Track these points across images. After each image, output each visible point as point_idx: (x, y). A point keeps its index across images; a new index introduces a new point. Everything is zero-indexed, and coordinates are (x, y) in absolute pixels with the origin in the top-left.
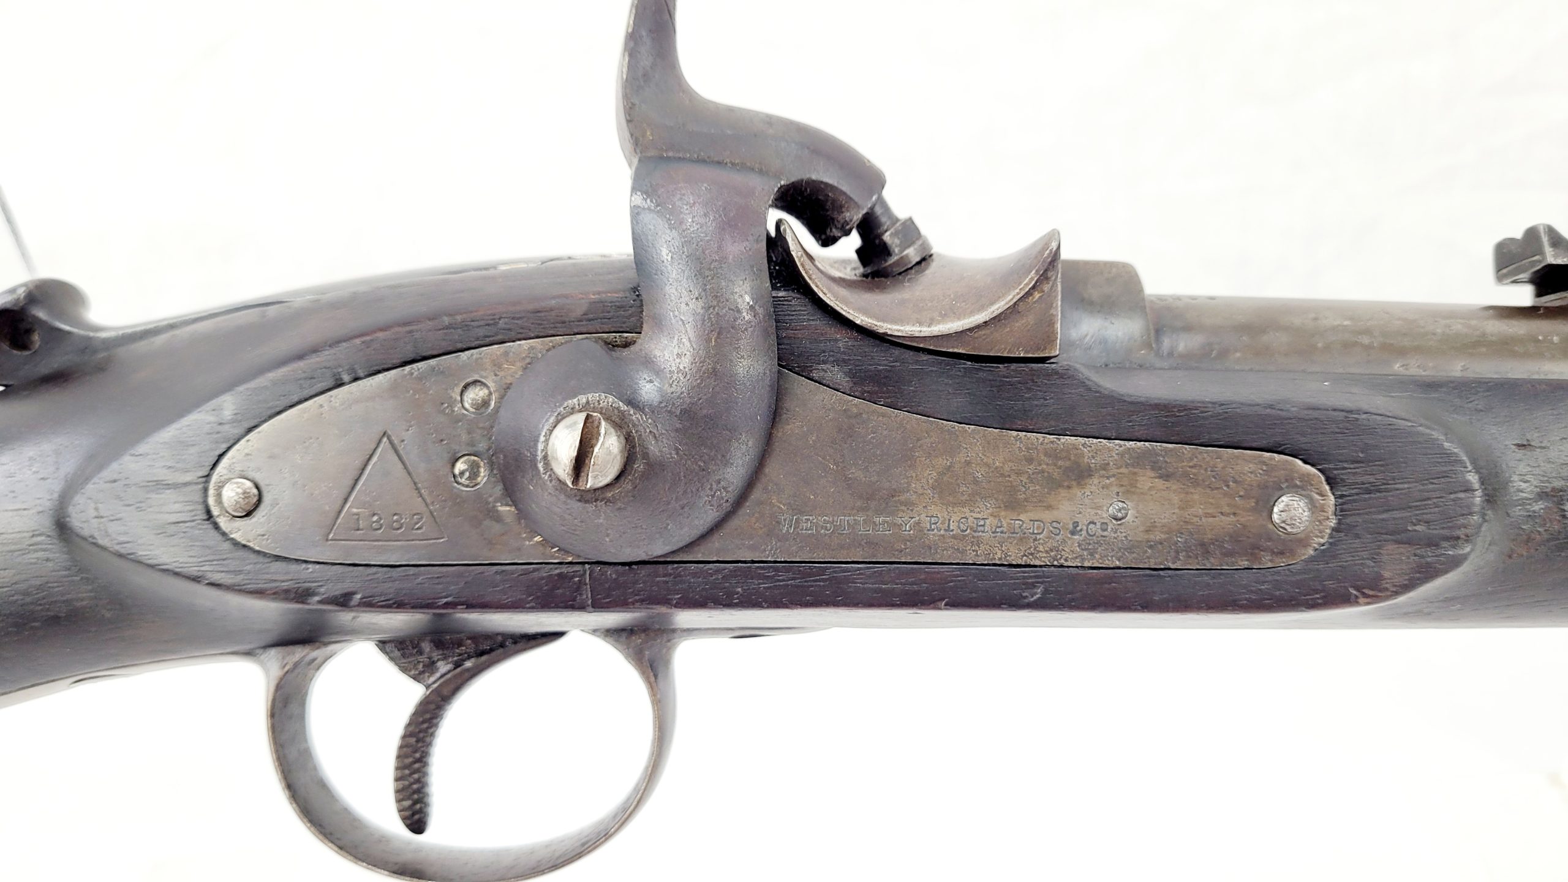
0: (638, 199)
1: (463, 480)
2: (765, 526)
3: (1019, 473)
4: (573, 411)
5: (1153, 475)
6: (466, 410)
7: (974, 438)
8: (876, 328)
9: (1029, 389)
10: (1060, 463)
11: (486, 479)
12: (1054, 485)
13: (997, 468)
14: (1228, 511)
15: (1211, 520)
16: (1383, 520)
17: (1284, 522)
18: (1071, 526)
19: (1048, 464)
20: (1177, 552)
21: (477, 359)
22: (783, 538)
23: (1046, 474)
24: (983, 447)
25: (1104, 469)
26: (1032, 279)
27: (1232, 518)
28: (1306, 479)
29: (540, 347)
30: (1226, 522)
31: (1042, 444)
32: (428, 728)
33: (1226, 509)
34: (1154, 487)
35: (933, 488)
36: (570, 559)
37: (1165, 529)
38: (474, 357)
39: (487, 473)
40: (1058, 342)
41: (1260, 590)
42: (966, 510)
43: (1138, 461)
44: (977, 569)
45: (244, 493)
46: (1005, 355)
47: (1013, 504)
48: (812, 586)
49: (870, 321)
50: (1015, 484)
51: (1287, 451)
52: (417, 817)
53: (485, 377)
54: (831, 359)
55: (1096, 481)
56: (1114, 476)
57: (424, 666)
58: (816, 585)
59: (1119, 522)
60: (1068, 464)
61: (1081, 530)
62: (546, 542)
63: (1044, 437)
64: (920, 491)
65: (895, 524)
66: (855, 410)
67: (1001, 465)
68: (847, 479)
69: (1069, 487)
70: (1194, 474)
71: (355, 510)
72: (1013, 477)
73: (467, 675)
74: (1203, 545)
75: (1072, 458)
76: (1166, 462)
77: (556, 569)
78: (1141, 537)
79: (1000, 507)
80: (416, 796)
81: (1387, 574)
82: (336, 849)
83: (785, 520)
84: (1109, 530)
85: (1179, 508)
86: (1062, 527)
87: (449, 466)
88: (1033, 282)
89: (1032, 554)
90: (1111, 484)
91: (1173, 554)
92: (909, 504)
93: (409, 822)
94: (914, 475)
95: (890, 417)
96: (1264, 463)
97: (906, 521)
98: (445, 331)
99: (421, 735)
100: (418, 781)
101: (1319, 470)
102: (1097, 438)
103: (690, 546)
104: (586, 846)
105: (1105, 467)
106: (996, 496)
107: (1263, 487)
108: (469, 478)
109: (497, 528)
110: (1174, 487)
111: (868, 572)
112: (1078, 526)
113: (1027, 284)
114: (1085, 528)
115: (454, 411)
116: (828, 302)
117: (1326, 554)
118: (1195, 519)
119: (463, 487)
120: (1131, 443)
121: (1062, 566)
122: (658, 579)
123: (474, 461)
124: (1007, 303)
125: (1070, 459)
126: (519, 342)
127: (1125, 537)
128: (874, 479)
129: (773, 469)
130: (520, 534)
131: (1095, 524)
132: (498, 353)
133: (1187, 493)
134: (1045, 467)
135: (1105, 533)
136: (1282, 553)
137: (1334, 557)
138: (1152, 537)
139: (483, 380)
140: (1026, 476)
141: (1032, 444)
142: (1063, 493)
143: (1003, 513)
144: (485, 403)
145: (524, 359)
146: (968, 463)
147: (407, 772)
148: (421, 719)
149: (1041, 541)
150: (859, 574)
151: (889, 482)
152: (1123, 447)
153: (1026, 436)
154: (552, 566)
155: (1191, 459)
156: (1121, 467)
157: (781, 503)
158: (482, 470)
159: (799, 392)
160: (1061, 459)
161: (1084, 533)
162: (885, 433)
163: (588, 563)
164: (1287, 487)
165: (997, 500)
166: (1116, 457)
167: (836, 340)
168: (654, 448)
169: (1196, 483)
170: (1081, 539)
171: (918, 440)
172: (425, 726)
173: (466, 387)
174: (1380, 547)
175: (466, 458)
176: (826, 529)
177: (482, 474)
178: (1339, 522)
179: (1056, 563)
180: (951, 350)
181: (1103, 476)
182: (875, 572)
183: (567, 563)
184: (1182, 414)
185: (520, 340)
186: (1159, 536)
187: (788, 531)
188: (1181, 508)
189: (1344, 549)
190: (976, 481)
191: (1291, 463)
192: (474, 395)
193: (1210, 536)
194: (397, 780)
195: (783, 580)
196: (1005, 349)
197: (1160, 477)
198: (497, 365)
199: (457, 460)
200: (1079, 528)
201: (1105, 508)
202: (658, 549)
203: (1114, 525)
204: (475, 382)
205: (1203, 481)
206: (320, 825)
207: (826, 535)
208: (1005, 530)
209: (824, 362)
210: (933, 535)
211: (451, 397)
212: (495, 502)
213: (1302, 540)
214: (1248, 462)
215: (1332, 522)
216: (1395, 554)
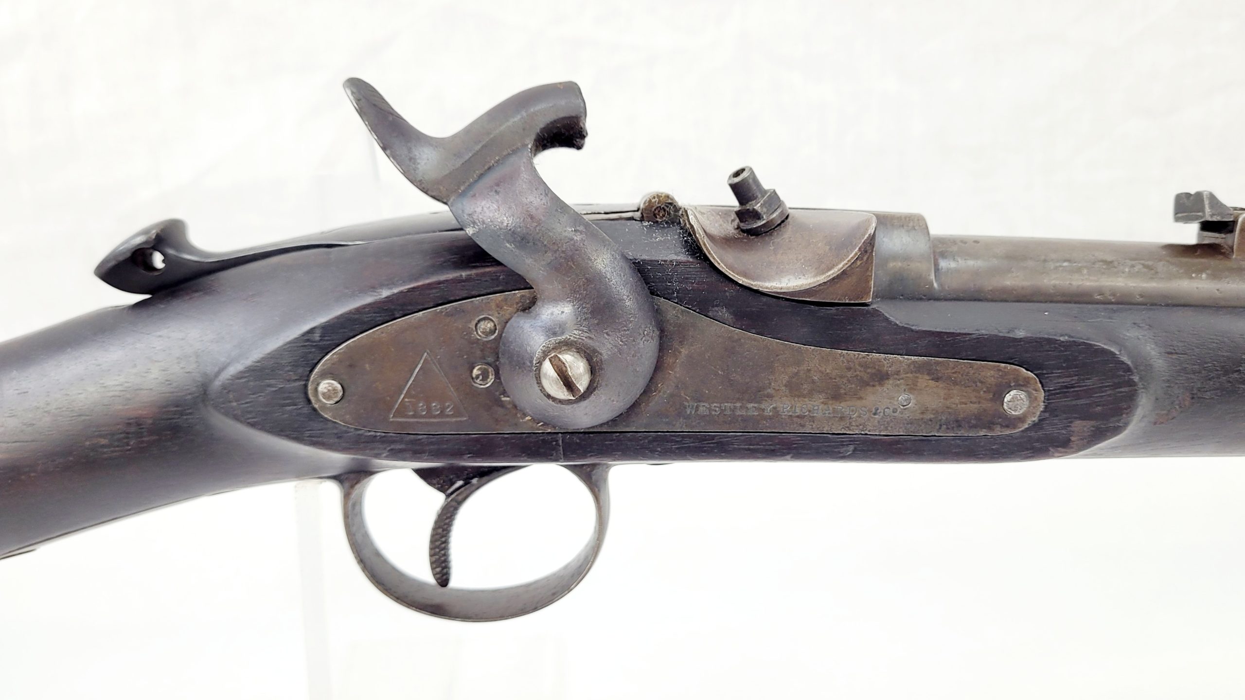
1: (478, 380)
2: (676, 410)
3: (841, 377)
5: (928, 378)
6: (480, 336)
7: (813, 355)
8: (751, 287)
9: (851, 324)
10: (869, 370)
11: (493, 380)
12: (865, 384)
13: (827, 373)
14: (975, 401)
15: (964, 406)
16: (1074, 405)
17: (1010, 409)
18: (874, 411)
19: (860, 371)
20: (941, 425)
21: (486, 303)
22: (688, 417)
23: (859, 378)
24: (819, 361)
25: (897, 375)
26: (856, 254)
27: (976, 406)
28: (1027, 381)
29: (528, 295)
30: (974, 408)
31: (857, 358)
32: (450, 522)
33: (974, 400)
34: (928, 385)
35: (786, 386)
36: (549, 431)
37: (934, 412)
38: (484, 301)
39: (493, 377)
40: (871, 293)
41: (992, 449)
42: (806, 400)
43: (920, 369)
44: (812, 436)
45: (334, 390)
46: (836, 301)
47: (837, 397)
48: (705, 447)
49: (749, 281)
50: (839, 383)
51: (1016, 363)
52: (445, 577)
53: (492, 315)
54: (721, 304)
55: (891, 382)
56: (902, 379)
57: (444, 482)
58: (709, 447)
59: (905, 407)
60: (874, 371)
61: (880, 412)
62: (533, 419)
63: (859, 354)
64: (777, 388)
65: (761, 409)
66: (736, 337)
67: (830, 372)
68: (730, 380)
69: (874, 386)
70: (955, 378)
71: (406, 400)
72: (838, 379)
73: (474, 488)
74: (957, 421)
75: (877, 368)
76: (937, 370)
77: (541, 436)
78: (919, 416)
79: (828, 398)
80: (443, 565)
81: (1073, 439)
82: (395, 599)
83: (689, 406)
84: (898, 412)
85: (944, 398)
86: (868, 411)
87: (469, 372)
88: (857, 256)
89: (848, 427)
90: (901, 384)
91: (938, 427)
92: (770, 396)
93: (439, 581)
94: (774, 378)
95: (759, 341)
96: (1000, 370)
97: (768, 407)
98: (463, 284)
99: (445, 527)
100: (445, 555)
101: (1034, 374)
102: (893, 354)
103: (622, 418)
104: (556, 596)
105: (898, 373)
106: (826, 391)
107: (999, 385)
108: (482, 380)
109: (500, 411)
110: (941, 386)
111: (742, 438)
112: (878, 409)
113: (852, 258)
114: (882, 411)
115: (471, 337)
116: (721, 269)
117: (1036, 426)
118: (954, 406)
119: (479, 385)
120: (915, 357)
121: (866, 434)
122: (606, 443)
123: (485, 369)
124: (839, 270)
125: (875, 368)
126: (513, 292)
127: (908, 417)
128: (748, 380)
130: (516, 414)
131: (889, 408)
132: (500, 299)
133: (949, 390)
134: (858, 373)
135: (895, 414)
136: (1007, 426)
137: (1042, 428)
138: (925, 416)
139: (490, 317)
140: (846, 379)
141: (851, 359)
142: (870, 389)
143: (830, 402)
144: (492, 332)
145: (517, 303)
146: (809, 371)
147: (437, 550)
148: (445, 517)
149: (854, 419)
150: (736, 440)
151: (758, 382)
152: (910, 361)
153: (847, 353)
154: (538, 435)
155: (953, 368)
156: (907, 373)
157: (687, 395)
158: (490, 374)
159: (699, 325)
160: (869, 367)
161: (882, 414)
162: (756, 351)
163: (561, 433)
164: (1014, 386)
165: (826, 393)
166: (906, 367)
167: (725, 291)
169: (955, 383)
170: (880, 417)
171: (777, 356)
172: (447, 521)
173: (479, 321)
174: (1071, 422)
175: (480, 366)
176: (716, 411)
177: (490, 377)
178: (1046, 407)
179: (863, 433)
180: (801, 299)
181: (896, 379)
182: (747, 438)
183: (547, 433)
184: (949, 339)
185: (515, 290)
186: (930, 416)
187: (691, 412)
188: (945, 399)
189: (1047, 423)
190: (813, 382)
191: (1017, 370)
192: (484, 326)
193: (962, 416)
194: (431, 556)
195: (687, 443)
196: (836, 298)
197: (932, 380)
198: (499, 307)
199: (474, 368)
200: (878, 411)
201: (896, 399)
203: (902, 409)
204: (484, 319)
205: (960, 382)
206: (383, 584)
207: (715, 415)
208: (831, 412)
209: (717, 306)
210: (785, 415)
211: (469, 328)
212: (501, 395)
213: (1021, 419)
214: (989, 371)
215: (1042, 407)
216: (1080, 426)
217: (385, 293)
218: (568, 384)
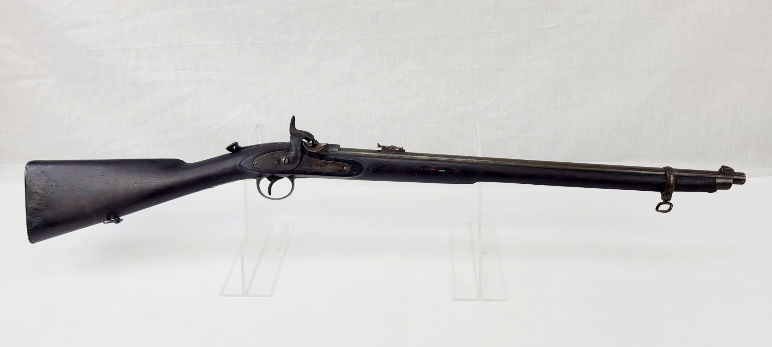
0: (291, 140)
2: (300, 167)
3: (322, 164)
4: (284, 157)
9: (324, 157)
11: (277, 162)
12: (325, 165)
16: (354, 169)
17: (345, 169)
19: (325, 163)
24: (319, 162)
29: (282, 151)
30: (340, 169)
34: (334, 166)
35: (315, 165)
36: (285, 171)
38: (276, 151)
40: (326, 153)
41: (343, 175)
42: (318, 167)
43: (333, 163)
44: (319, 172)
45: (257, 163)
46: (323, 153)
47: (322, 167)
49: (310, 150)
52: (270, 194)
55: (329, 165)
57: (271, 180)
58: (305, 173)
60: (327, 163)
62: (282, 168)
63: (325, 161)
65: (312, 168)
66: (309, 158)
68: (308, 164)
69: (327, 165)
73: (275, 181)
74: (338, 171)
76: (335, 163)
80: (270, 192)
82: (263, 196)
85: (336, 167)
86: (326, 169)
91: (335, 172)
92: (313, 166)
94: (313, 164)
96: (344, 164)
98: (274, 149)
101: (349, 165)
102: (329, 161)
103: (294, 169)
106: (320, 166)
107: (343, 166)
109: (277, 167)
110: (336, 165)
115: (274, 157)
116: (306, 149)
117: (349, 172)
118: (337, 169)
119: (275, 163)
121: (326, 173)
122: (292, 173)
124: (322, 149)
127: (332, 170)
129: (301, 163)
130: (279, 167)
135: (330, 169)
136: (345, 172)
141: (323, 162)
145: (280, 152)
147: (269, 190)
149: (324, 170)
150: (309, 172)
151: (311, 164)
152: (331, 162)
153: (323, 160)
155: (337, 163)
156: (331, 164)
157: (302, 165)
159: (304, 156)
162: (311, 160)
164: (346, 166)
167: (307, 152)
168: (291, 160)
170: (328, 170)
171: (314, 161)
172: (271, 186)
175: (275, 161)
176: (306, 168)
180: (317, 153)
184: (337, 160)
186: (334, 170)
187: (303, 168)
189: (351, 171)
190: (319, 164)
191: (346, 164)
192: (276, 155)
198: (278, 152)
201: (330, 167)
202: (291, 169)
205: (338, 165)
206: (261, 194)
209: (306, 154)
210: (315, 169)
211: (274, 155)
212: (277, 164)
213: (347, 171)
214: (342, 164)
215: (350, 169)
216: (355, 173)
217: (264, 151)
218: (285, 161)
